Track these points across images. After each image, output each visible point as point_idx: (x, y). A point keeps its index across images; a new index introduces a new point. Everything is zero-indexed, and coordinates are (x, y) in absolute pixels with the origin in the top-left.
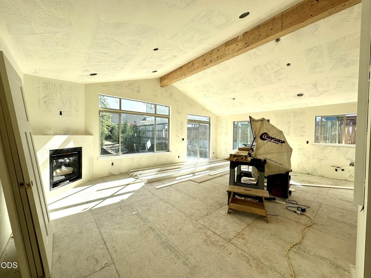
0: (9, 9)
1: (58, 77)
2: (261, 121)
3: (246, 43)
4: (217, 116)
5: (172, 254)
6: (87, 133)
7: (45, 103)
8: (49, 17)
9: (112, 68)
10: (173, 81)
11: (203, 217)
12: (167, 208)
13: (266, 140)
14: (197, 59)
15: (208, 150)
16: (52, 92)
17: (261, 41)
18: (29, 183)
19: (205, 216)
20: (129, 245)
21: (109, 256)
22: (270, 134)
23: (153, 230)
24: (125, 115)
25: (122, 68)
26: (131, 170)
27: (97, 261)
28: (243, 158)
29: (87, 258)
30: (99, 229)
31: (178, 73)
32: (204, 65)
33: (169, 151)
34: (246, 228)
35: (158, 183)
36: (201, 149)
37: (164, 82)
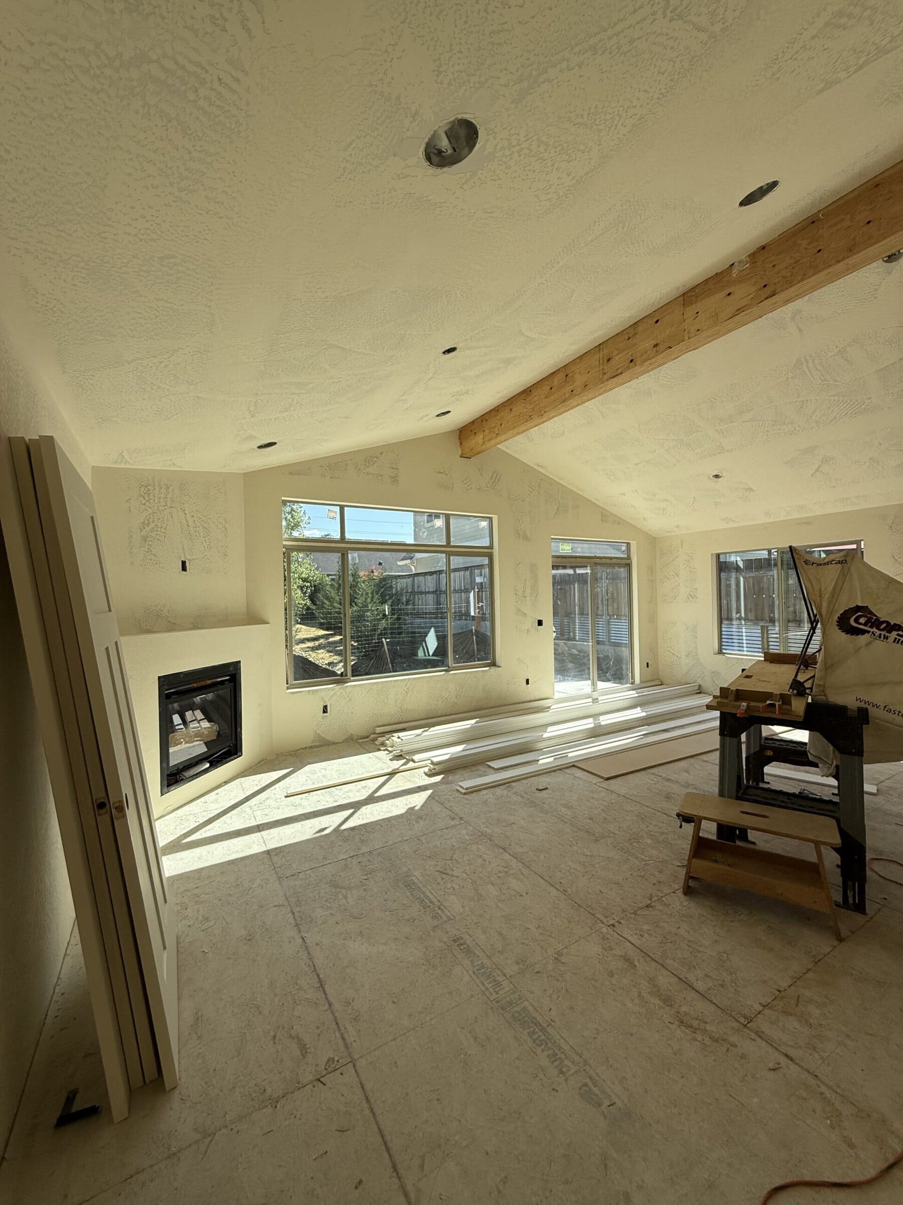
0: (62, 312)
1: (174, 464)
2: (839, 562)
3: (765, 286)
4: (655, 538)
5: (539, 1050)
6: (253, 618)
7: (146, 542)
8: (157, 314)
9: (320, 422)
10: (503, 437)
11: (635, 913)
12: (506, 870)
13: (864, 634)
14: (581, 357)
15: (625, 652)
16: (161, 508)
17: (825, 272)
18: (121, 802)
19: (640, 908)
20: (395, 1000)
21: (338, 1034)
22: (883, 613)
23: (468, 951)
24: (356, 555)
25: (346, 418)
26: (379, 726)
27: (304, 1049)
28: (773, 705)
29: (272, 1034)
30: (300, 932)
31: (519, 408)
32: (605, 377)
33: (494, 664)
34: (810, 975)
35: (466, 773)
36: (601, 647)
37: (474, 441)
